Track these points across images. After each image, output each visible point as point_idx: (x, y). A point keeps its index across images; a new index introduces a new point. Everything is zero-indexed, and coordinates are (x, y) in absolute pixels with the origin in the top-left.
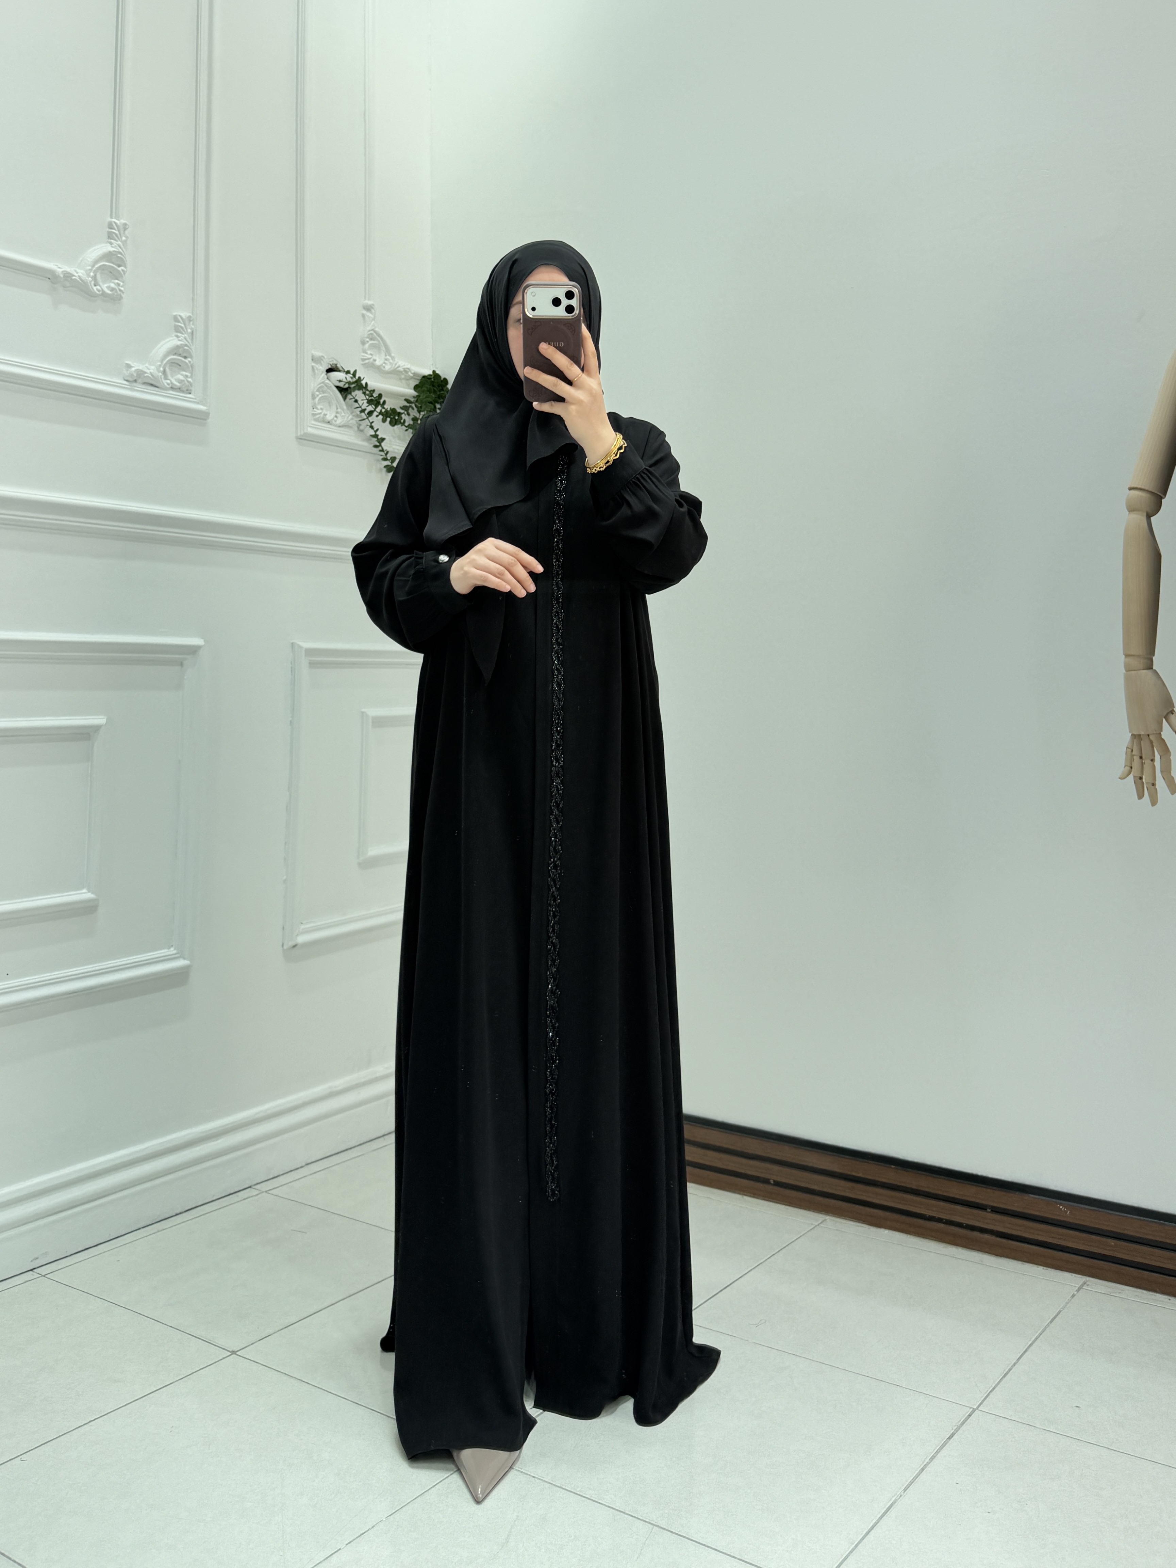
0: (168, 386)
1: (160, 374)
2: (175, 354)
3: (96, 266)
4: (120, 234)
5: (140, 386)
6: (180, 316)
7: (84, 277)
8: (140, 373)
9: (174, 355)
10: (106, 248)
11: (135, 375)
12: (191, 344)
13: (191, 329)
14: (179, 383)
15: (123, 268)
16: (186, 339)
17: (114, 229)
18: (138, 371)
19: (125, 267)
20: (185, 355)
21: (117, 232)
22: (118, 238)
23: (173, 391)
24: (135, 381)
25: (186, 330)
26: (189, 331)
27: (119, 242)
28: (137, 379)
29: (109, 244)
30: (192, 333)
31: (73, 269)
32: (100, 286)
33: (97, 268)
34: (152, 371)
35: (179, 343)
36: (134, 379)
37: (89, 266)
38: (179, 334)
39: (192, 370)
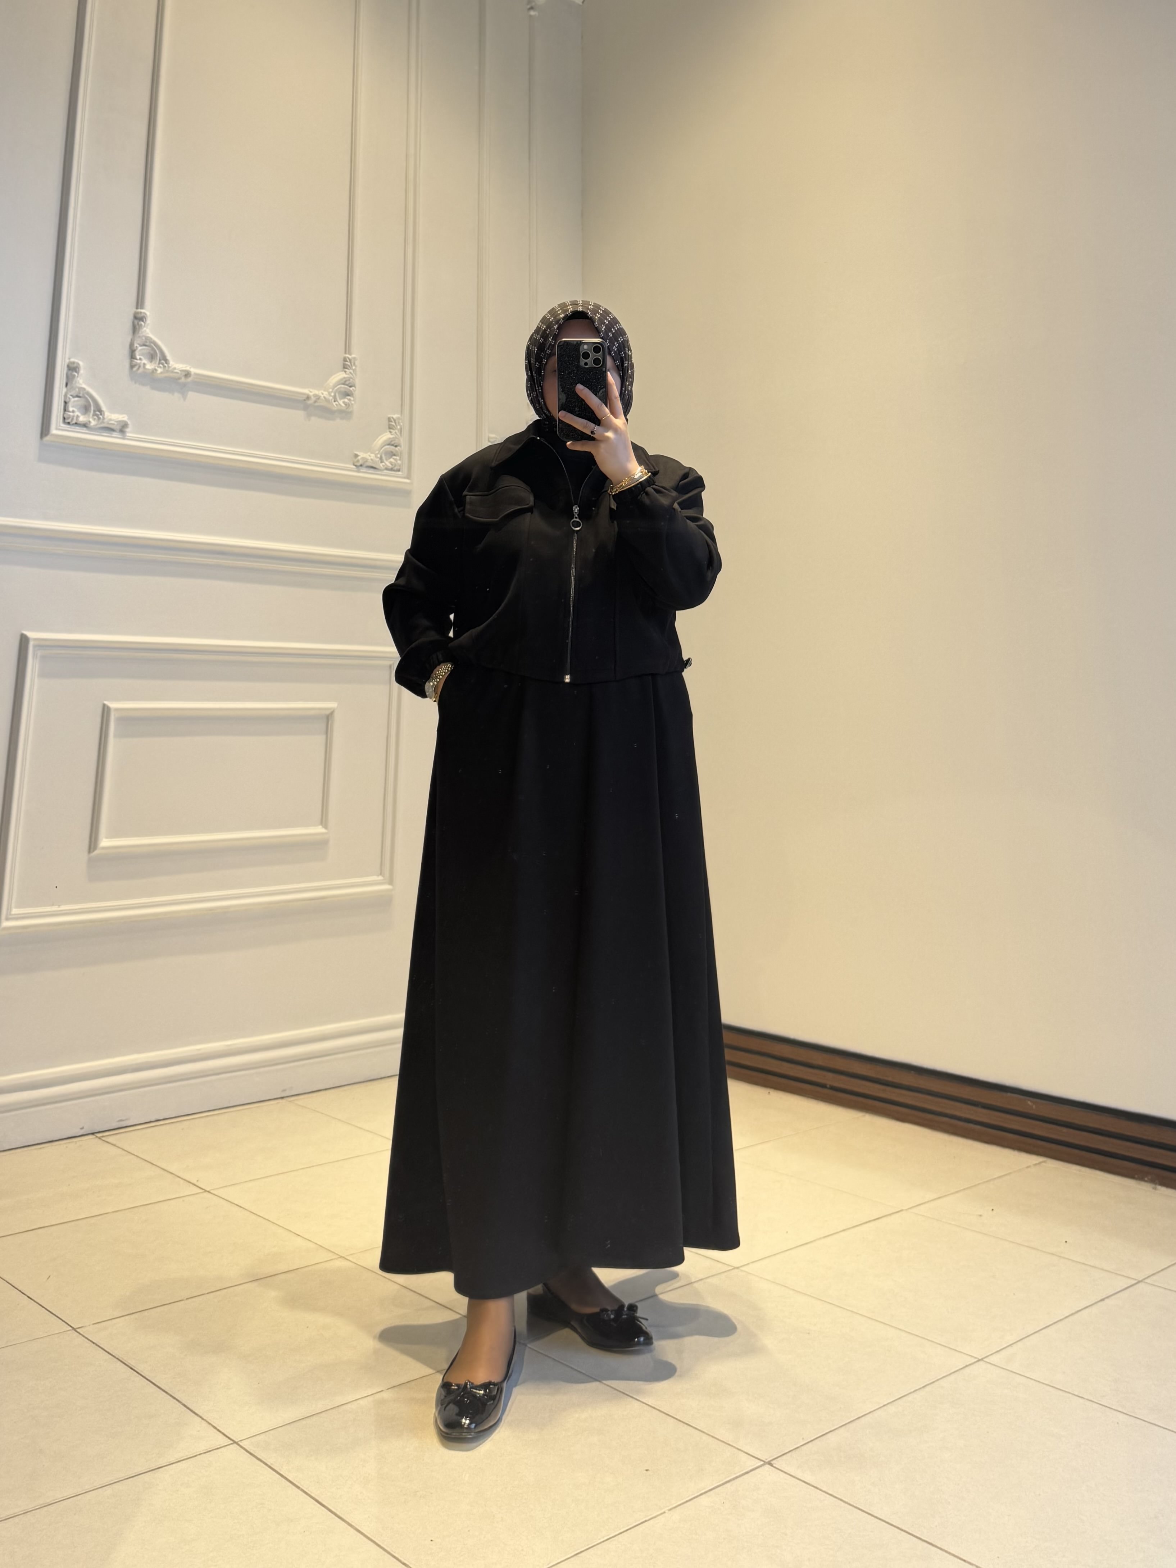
0: (383, 468)
1: (378, 459)
2: (389, 445)
3: (336, 388)
4: (351, 364)
5: (364, 469)
6: (393, 418)
7: (327, 397)
8: (366, 460)
10: (342, 375)
11: (360, 461)
12: (400, 436)
13: (401, 426)
14: (392, 465)
15: (353, 388)
16: (396, 433)
17: (347, 361)
18: (363, 458)
19: (355, 387)
20: (395, 445)
21: (349, 364)
22: (350, 368)
23: (386, 471)
24: (361, 466)
25: (396, 427)
26: (399, 427)
27: (351, 371)
28: (362, 464)
29: (343, 372)
30: (401, 429)
31: (320, 392)
32: (338, 401)
33: (336, 390)
34: (372, 458)
35: (392, 436)
36: (360, 464)
37: (331, 388)
38: (391, 430)
39: (401, 455)
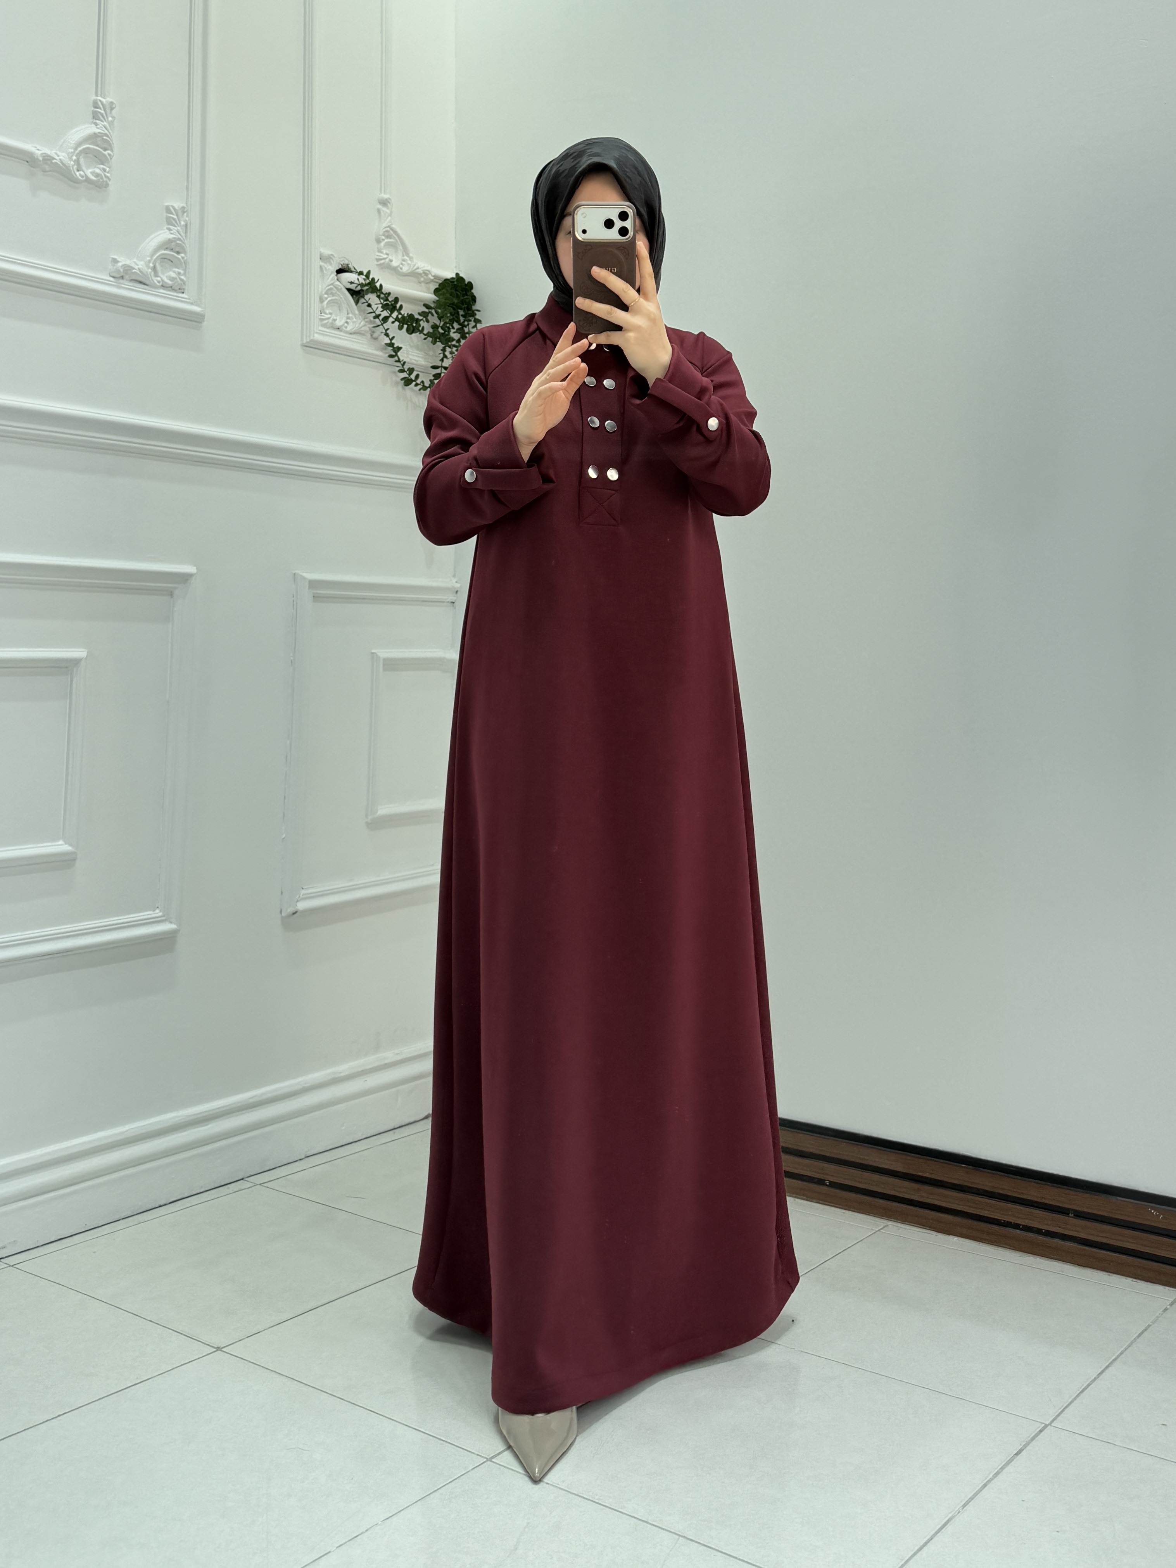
0: (158, 284)
1: (150, 270)
2: (167, 248)
3: (80, 149)
4: (106, 114)
5: (126, 284)
6: (172, 206)
7: (67, 161)
8: (128, 269)
9: (165, 250)
10: (90, 129)
11: (122, 270)
12: (184, 237)
13: (185, 221)
14: (171, 280)
15: (109, 152)
16: (178, 232)
17: (100, 108)
18: (124, 266)
19: (112, 150)
20: (177, 250)
21: (103, 112)
22: (104, 118)
23: (164, 289)
24: (122, 277)
25: (178, 222)
26: (183, 223)
27: (105, 123)
28: (124, 275)
29: (93, 125)
30: (186, 225)
31: (53, 152)
32: (83, 171)
33: (81, 151)
34: (140, 267)
35: (172, 237)
36: (121, 275)
37: (72, 148)
38: (171, 227)
39: (186, 266)
